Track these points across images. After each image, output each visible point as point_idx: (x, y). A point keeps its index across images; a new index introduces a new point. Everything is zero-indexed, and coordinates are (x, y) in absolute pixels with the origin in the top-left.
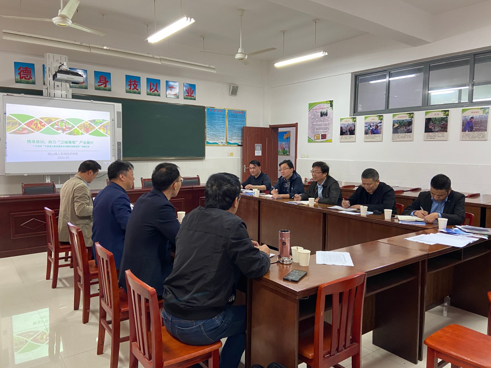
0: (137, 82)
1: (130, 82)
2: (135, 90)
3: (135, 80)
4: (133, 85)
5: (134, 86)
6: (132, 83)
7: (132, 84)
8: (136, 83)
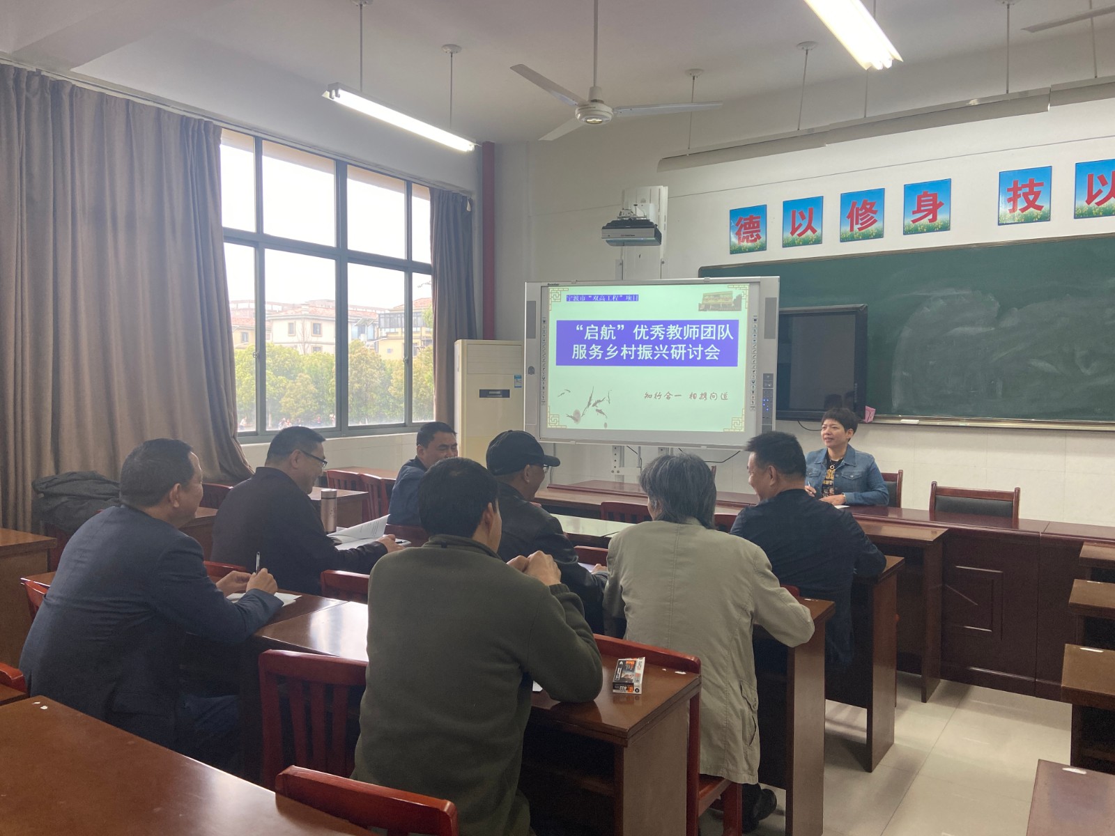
0: (1041, 184)
1: (1015, 189)
2: (1031, 209)
3: (1032, 181)
4: (1026, 195)
5: (1027, 200)
6: (1019, 192)
7: (1019, 196)
8: (1036, 189)
